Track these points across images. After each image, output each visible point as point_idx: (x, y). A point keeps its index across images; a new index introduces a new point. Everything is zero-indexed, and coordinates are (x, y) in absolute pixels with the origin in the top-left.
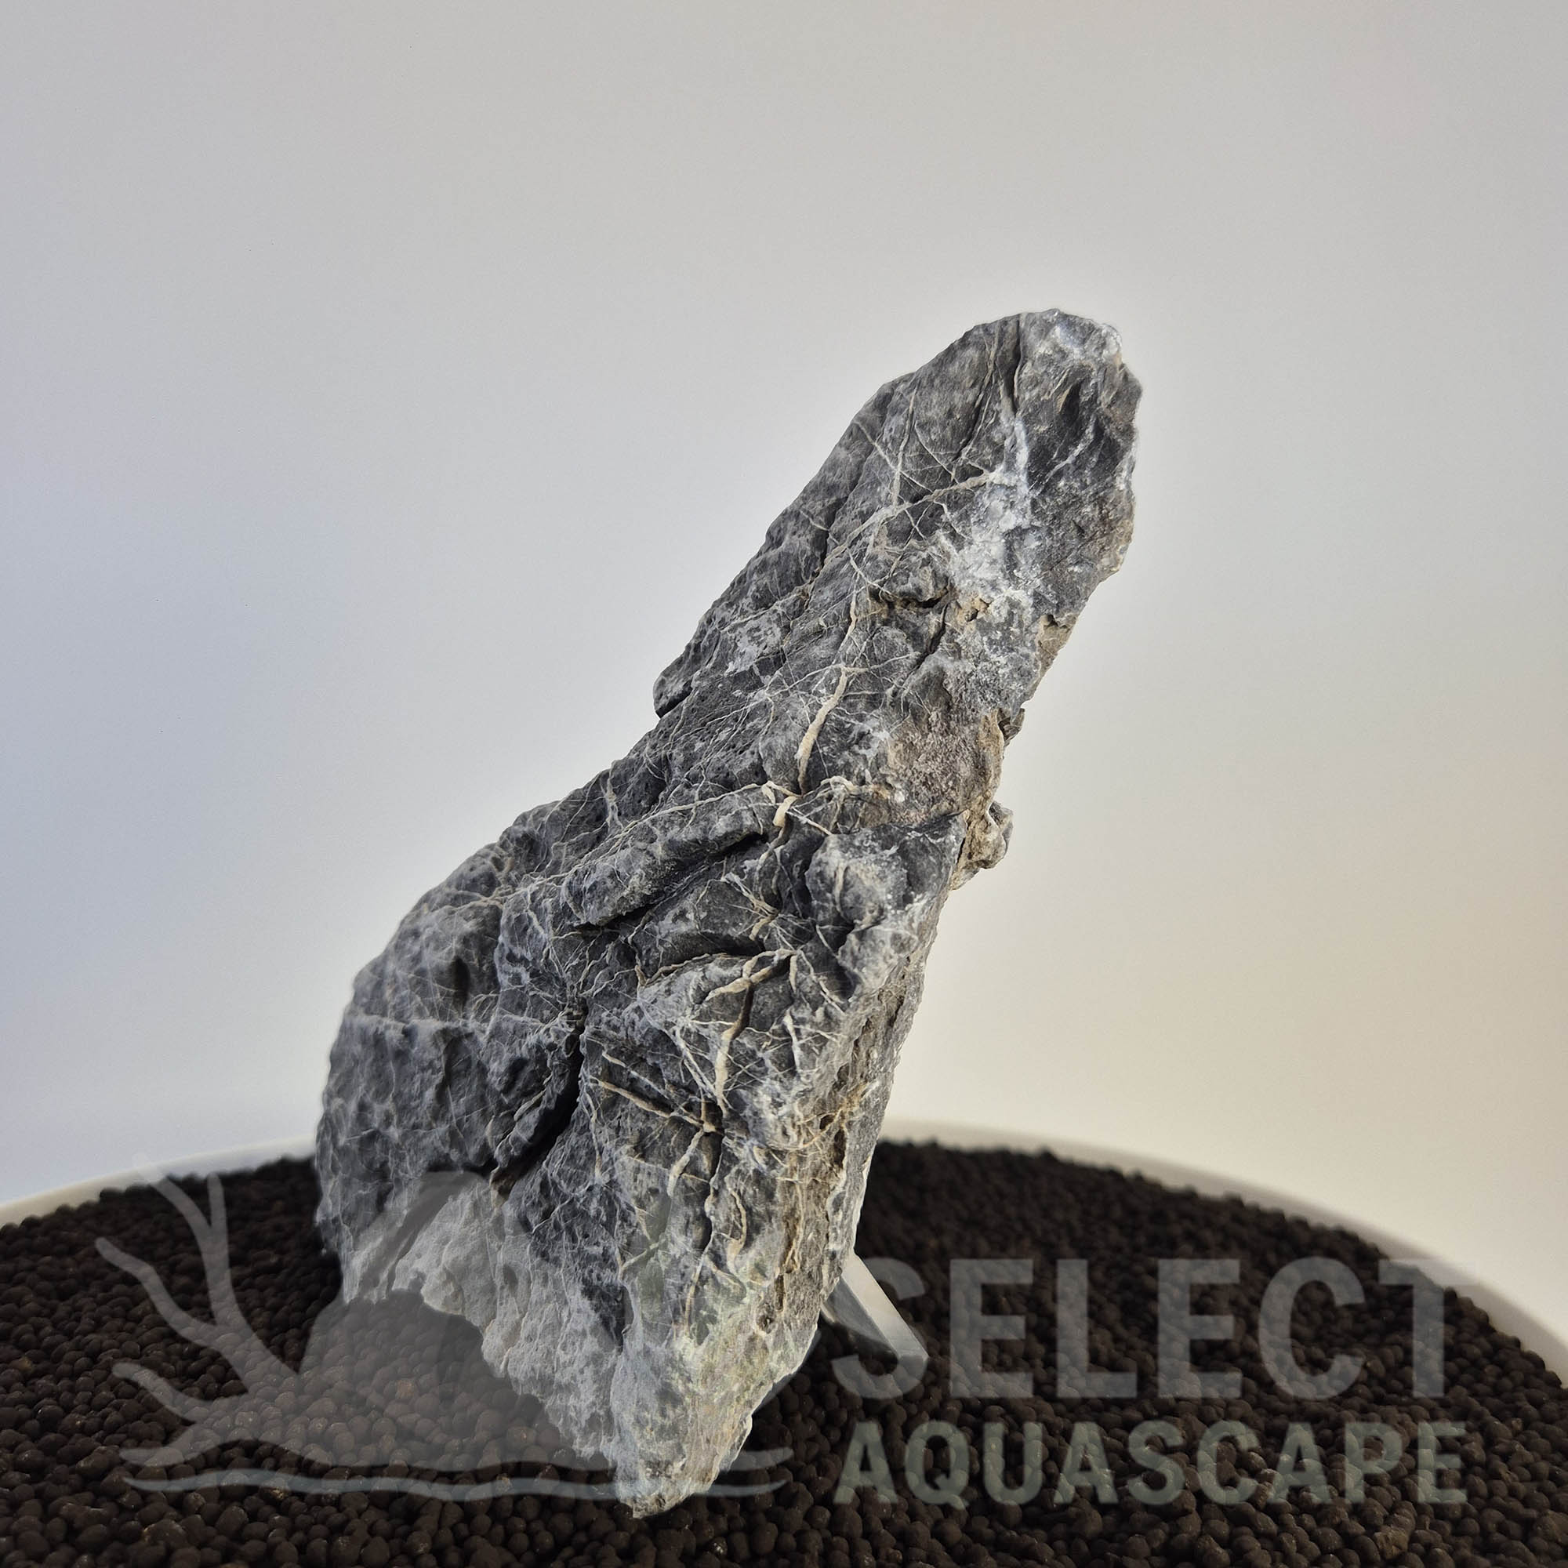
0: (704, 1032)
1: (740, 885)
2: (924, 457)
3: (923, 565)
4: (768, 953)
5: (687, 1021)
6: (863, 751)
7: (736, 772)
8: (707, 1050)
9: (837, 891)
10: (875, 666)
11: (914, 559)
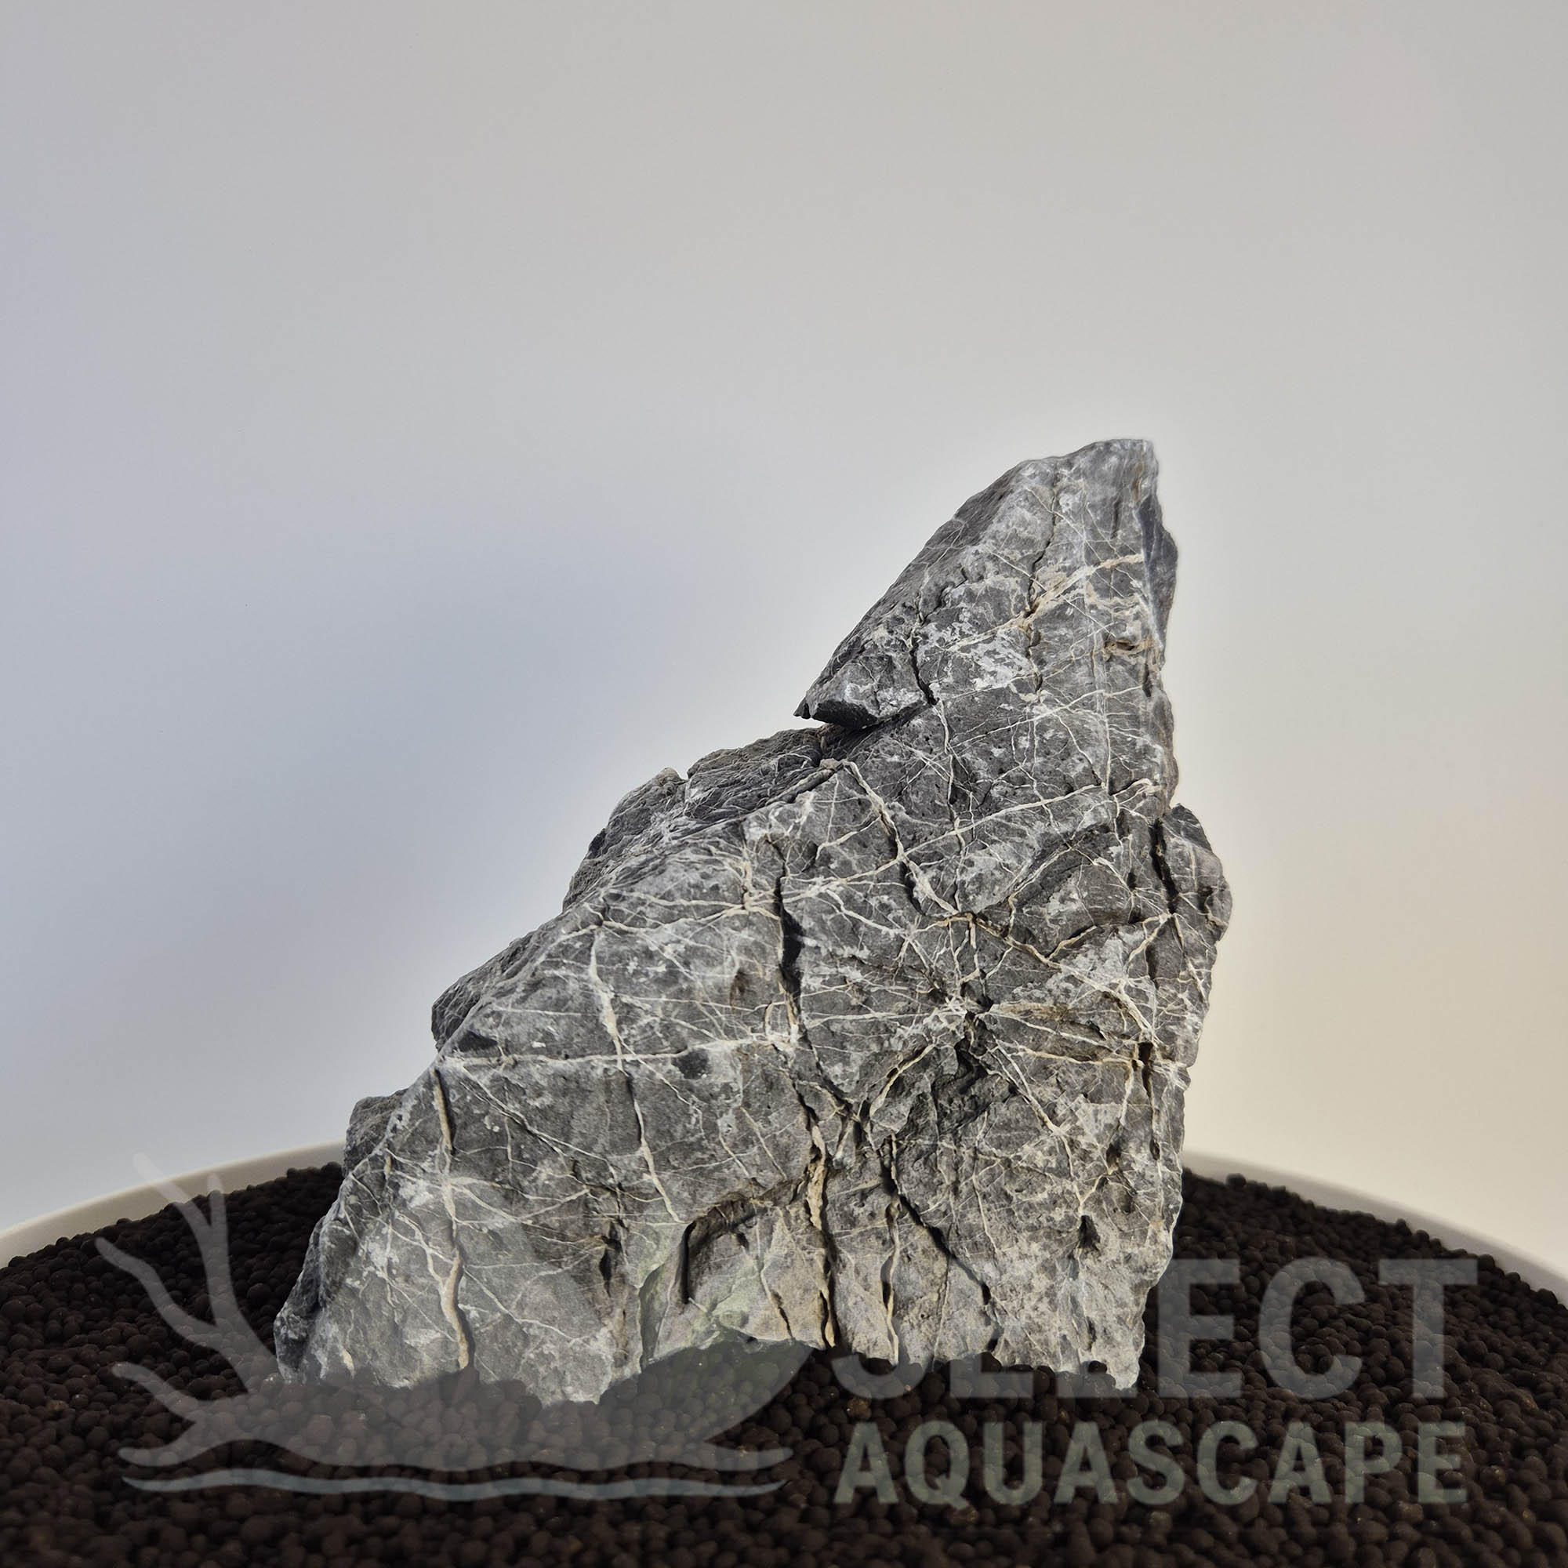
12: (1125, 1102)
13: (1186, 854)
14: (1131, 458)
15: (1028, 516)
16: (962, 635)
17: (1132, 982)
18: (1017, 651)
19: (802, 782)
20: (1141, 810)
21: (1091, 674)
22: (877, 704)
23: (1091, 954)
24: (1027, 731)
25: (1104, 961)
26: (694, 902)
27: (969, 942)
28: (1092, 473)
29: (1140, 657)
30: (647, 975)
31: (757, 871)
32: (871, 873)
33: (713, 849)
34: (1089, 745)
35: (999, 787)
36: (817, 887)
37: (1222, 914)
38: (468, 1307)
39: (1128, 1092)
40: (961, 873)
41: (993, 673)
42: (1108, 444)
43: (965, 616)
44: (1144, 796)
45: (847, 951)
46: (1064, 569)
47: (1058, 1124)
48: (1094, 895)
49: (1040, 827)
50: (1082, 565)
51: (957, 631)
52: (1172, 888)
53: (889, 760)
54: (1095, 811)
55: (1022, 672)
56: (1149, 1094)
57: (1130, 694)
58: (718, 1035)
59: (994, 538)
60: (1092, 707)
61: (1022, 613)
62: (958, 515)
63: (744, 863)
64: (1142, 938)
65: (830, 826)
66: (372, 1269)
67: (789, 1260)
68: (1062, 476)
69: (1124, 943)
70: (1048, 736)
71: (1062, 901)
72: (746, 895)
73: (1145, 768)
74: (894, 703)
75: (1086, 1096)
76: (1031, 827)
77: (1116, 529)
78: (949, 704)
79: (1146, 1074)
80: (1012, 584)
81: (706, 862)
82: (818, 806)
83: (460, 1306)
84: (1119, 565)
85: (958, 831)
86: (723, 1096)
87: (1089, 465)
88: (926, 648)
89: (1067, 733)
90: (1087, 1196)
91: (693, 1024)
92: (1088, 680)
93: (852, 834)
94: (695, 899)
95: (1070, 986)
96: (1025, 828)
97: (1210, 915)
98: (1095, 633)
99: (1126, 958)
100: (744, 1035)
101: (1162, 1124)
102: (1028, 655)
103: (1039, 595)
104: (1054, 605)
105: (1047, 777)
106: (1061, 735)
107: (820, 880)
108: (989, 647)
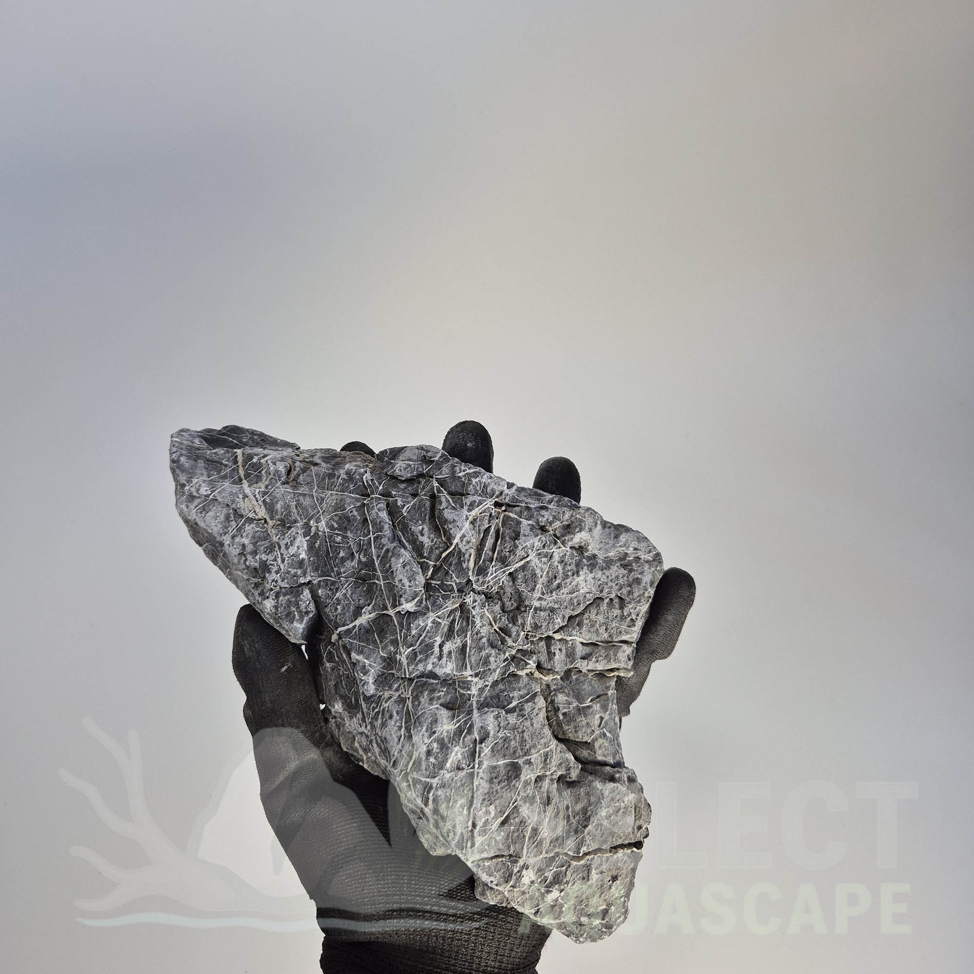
0: (468, 503)
1: (408, 506)
2: (224, 477)
3: (275, 465)
4: (435, 488)
5: (465, 511)
6: (353, 471)
7: (359, 518)
8: (475, 501)
9: (411, 463)
10: (315, 482)
11: (272, 468)
12: (521, 519)
13: (404, 466)
14: (182, 449)
15: (211, 514)
16: (275, 560)
17: (466, 508)
18: (287, 532)
19: (345, 657)
20: (380, 484)
21: (305, 495)
22: (307, 613)
23: (450, 526)
24: (332, 536)
25: (454, 520)
26: (403, 724)
27: (437, 584)
28: (189, 473)
29: (296, 464)
30: (438, 753)
31: (390, 688)
32: (398, 630)
33: (376, 710)
34: (344, 505)
35: (361, 556)
36: (402, 659)
37: (436, 452)
38: (581, 851)
39: (516, 517)
40: (405, 586)
41: (298, 548)
42: (173, 461)
43: (264, 557)
44: (372, 480)
45: (436, 649)
46: (244, 498)
47: (528, 556)
48: (421, 517)
49: (384, 541)
50: (242, 487)
51: (272, 563)
52: (421, 475)
53: (339, 611)
54: (379, 510)
55: (299, 532)
56: (518, 506)
57: (316, 475)
58: (470, 718)
59: (221, 534)
60: (323, 499)
61: (265, 525)
62: (201, 545)
63: (385, 694)
64: (444, 497)
65: (371, 647)
66: (559, 898)
67: (576, 691)
68: (189, 490)
69: (447, 508)
70: (336, 526)
71: (422, 535)
72: (402, 696)
73: (358, 477)
74: (308, 602)
75: (516, 539)
76: (384, 545)
77: (222, 464)
78: (312, 574)
79: (508, 505)
80: (249, 528)
81: (383, 715)
82: (360, 652)
83: (581, 855)
84: (243, 466)
85: (382, 583)
86: (499, 719)
87: (184, 474)
88: (279, 581)
89: (336, 515)
90: (562, 546)
91: (464, 731)
92: (308, 498)
93: (376, 636)
94: (402, 723)
95: (465, 539)
96: (384, 549)
97: (436, 459)
98: (282, 489)
99: (454, 508)
100: (471, 705)
101: (532, 501)
102: (290, 528)
103: (256, 515)
104: (263, 507)
105: (359, 532)
106: (336, 519)
107: (398, 657)
108: (283, 547)
